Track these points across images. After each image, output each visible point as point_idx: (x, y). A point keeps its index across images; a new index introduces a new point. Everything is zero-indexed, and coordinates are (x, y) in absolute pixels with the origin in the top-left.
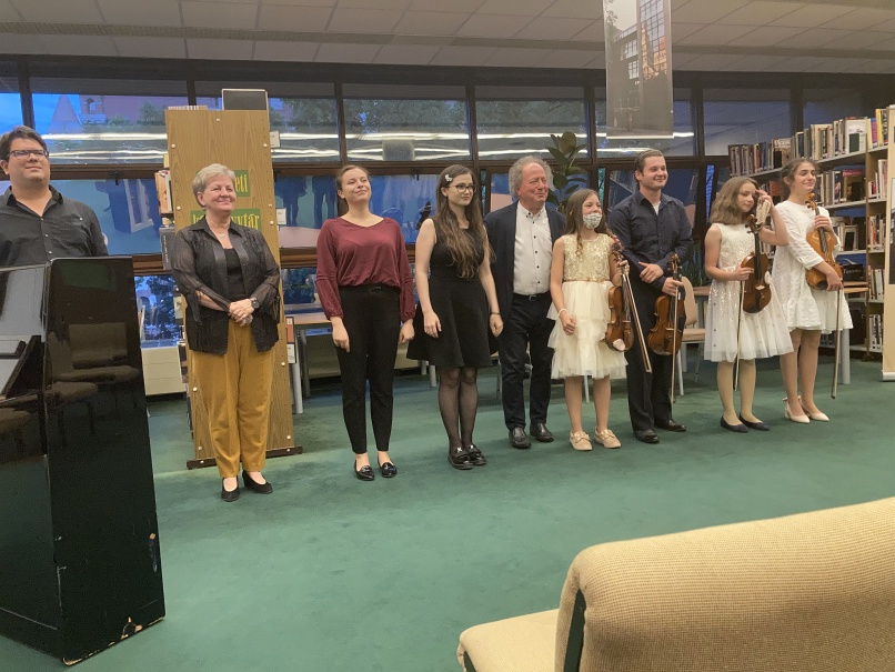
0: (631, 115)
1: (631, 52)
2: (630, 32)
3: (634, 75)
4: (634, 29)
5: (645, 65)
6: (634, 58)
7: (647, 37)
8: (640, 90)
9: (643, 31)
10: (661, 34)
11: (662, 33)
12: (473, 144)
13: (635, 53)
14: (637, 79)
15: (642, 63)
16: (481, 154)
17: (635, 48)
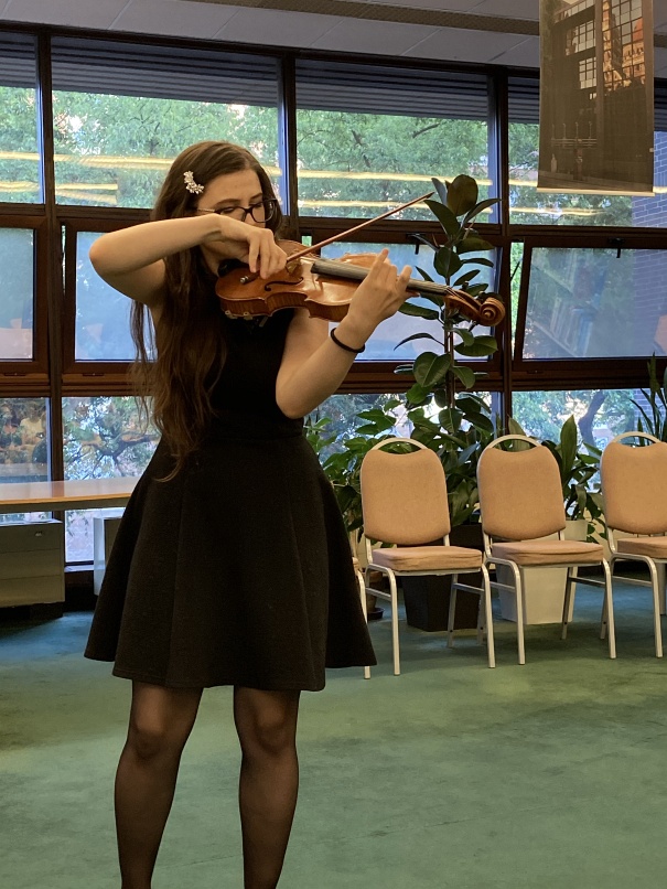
0: (580, 151)
1: (583, 41)
3: (587, 82)
4: (591, 2)
5: (608, 65)
6: (589, 53)
7: (612, 17)
8: (598, 109)
9: (606, 7)
11: (638, 13)
13: (590, 44)
16: (304, 204)
17: (590, 34)
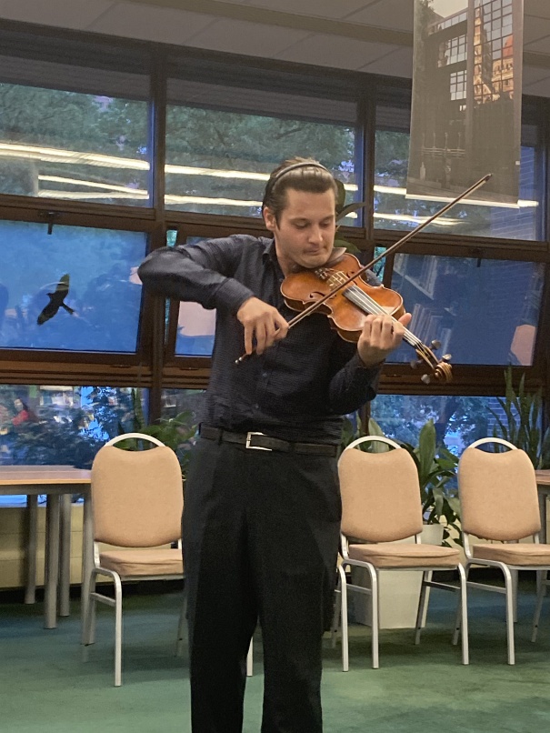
0: (449, 161)
1: (455, 55)
2: (455, 21)
3: (458, 94)
4: (463, 18)
5: (478, 79)
6: (460, 66)
7: (484, 33)
8: (467, 122)
9: (478, 22)
10: (506, 31)
11: (508, 30)
12: (157, 182)
13: (462, 58)
14: (462, 102)
15: (472, 75)
16: (170, 199)
17: (462, 48)
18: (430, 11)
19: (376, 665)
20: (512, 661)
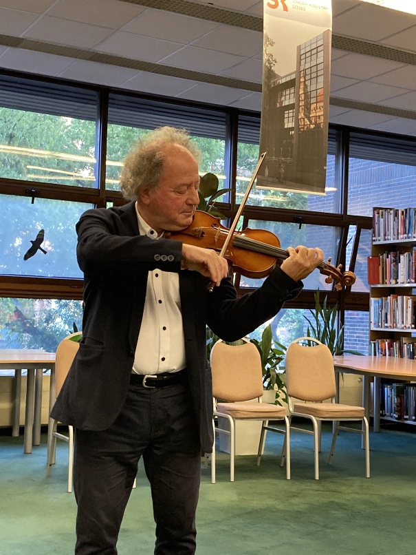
0: (282, 165)
1: (288, 99)
2: (288, 79)
3: (289, 124)
4: (293, 77)
5: (301, 115)
6: (291, 107)
7: (306, 86)
8: (295, 141)
9: (302, 80)
11: (321, 85)
14: (292, 129)
15: (298, 112)
17: (292, 95)
18: (273, 72)
19: (232, 479)
20: (317, 478)
